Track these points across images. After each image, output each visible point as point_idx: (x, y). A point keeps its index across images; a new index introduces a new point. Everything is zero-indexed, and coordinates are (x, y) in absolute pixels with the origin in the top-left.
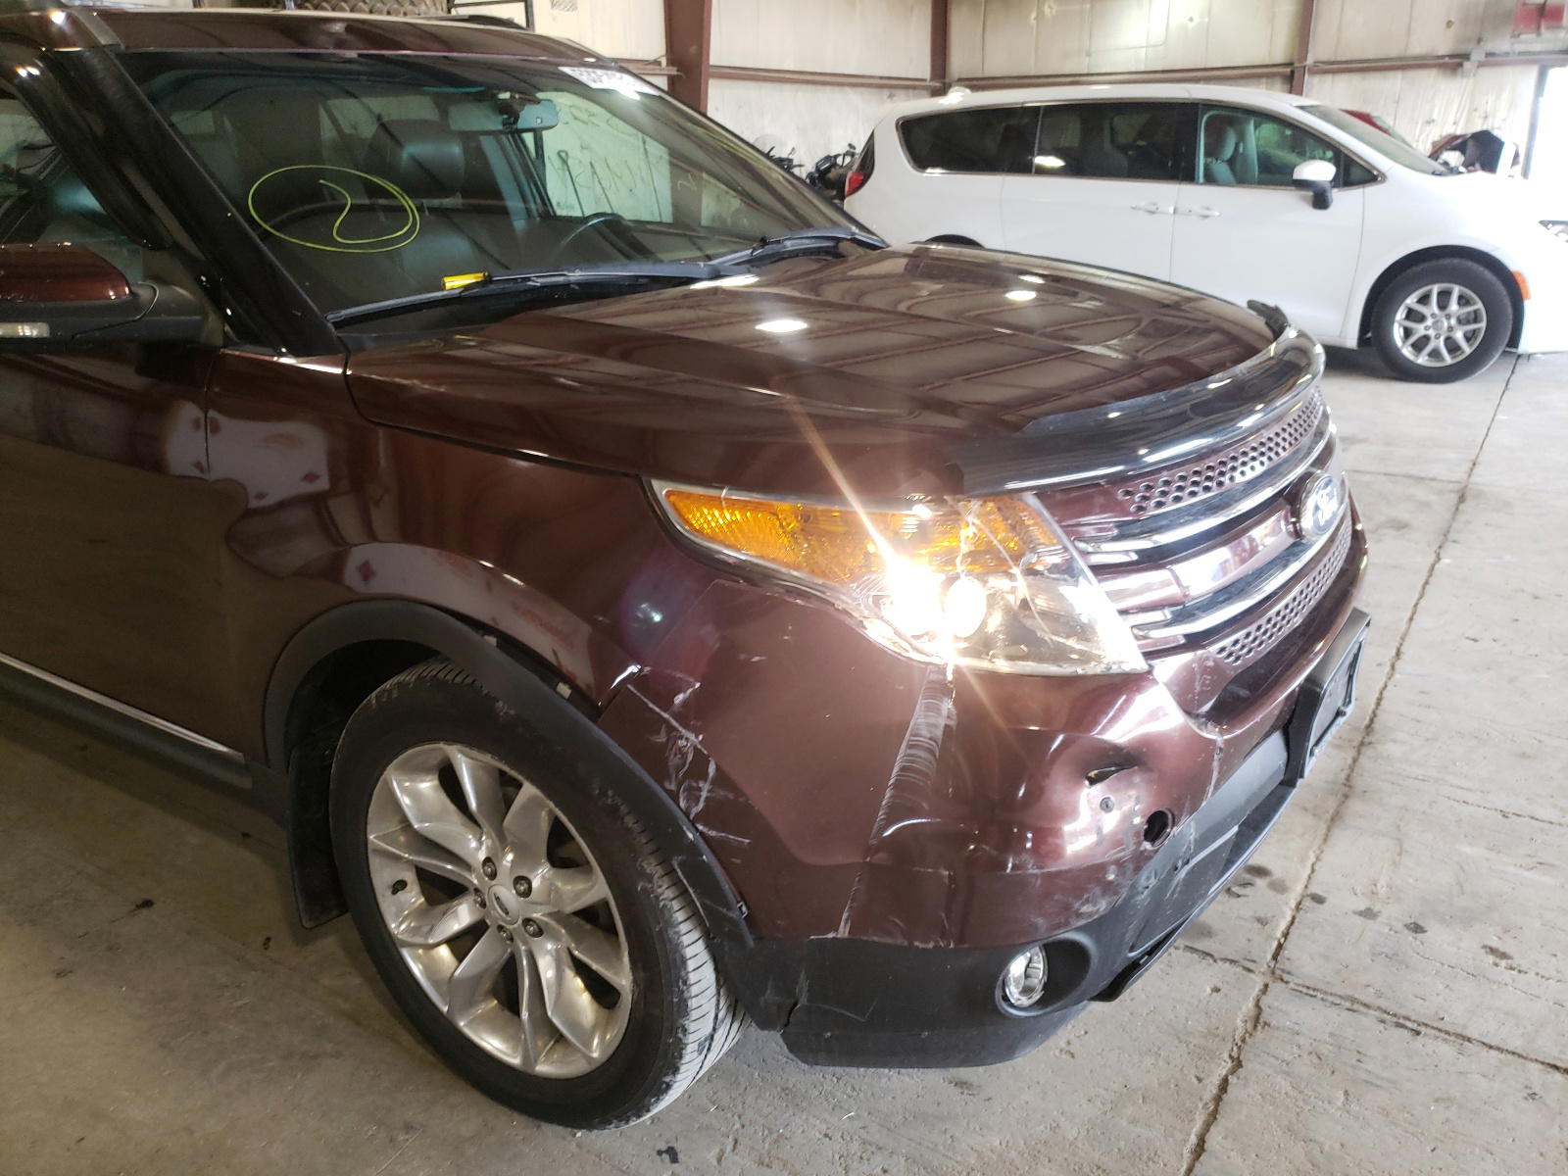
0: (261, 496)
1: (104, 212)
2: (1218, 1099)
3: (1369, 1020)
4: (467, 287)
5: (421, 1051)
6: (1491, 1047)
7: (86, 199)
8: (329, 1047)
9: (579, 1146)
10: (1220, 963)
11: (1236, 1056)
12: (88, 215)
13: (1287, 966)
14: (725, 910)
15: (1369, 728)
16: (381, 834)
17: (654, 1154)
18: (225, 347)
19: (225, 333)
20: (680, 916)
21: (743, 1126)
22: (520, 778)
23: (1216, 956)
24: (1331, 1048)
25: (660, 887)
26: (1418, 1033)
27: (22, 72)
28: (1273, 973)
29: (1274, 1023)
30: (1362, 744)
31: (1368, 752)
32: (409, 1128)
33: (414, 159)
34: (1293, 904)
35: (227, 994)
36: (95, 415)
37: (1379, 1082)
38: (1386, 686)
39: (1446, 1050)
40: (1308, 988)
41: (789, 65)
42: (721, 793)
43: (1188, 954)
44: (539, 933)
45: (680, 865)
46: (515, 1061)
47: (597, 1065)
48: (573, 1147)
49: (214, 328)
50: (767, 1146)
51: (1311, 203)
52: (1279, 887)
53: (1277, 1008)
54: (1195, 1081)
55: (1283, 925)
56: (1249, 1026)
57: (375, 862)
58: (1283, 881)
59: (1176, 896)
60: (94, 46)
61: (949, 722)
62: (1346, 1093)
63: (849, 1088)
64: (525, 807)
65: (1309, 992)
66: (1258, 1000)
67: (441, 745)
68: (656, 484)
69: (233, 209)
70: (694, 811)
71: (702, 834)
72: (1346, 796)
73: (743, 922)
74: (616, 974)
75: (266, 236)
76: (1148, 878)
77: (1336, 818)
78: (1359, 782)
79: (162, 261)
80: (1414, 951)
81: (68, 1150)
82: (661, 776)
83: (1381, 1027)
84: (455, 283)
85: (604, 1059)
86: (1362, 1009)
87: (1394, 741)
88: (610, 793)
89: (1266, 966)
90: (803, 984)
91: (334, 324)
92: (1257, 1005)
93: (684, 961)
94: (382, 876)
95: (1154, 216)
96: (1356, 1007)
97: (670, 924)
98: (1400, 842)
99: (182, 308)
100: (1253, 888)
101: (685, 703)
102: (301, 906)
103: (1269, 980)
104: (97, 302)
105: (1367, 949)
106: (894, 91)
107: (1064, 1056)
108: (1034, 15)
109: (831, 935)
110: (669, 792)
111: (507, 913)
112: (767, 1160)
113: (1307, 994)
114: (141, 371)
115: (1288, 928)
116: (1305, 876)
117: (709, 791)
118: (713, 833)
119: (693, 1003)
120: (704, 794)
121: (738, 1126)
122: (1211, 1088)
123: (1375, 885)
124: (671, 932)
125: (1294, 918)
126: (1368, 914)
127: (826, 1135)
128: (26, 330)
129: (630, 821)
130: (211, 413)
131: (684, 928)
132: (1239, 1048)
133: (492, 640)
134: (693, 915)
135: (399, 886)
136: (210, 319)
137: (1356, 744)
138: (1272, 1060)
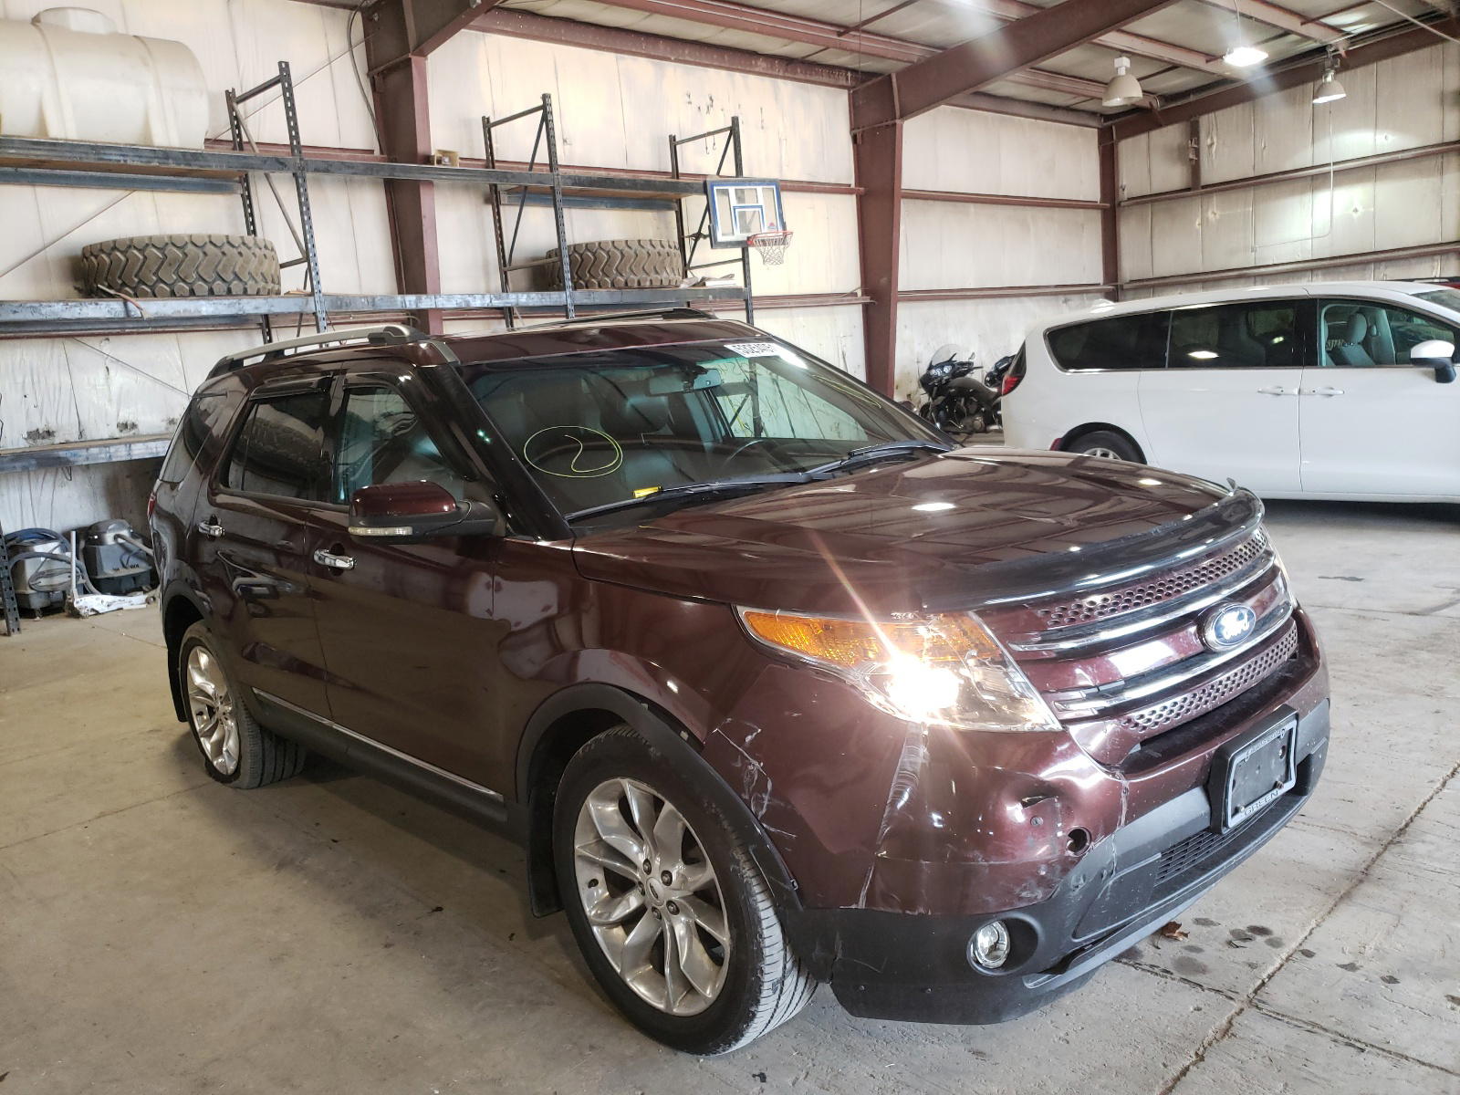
0: (518, 624)
1: (439, 454)
2: (1177, 1079)
3: (1324, 1041)
4: (648, 496)
5: (605, 1005)
6: (1424, 1064)
7: (429, 447)
8: (546, 999)
9: (701, 1067)
10: (1207, 991)
11: (1200, 1053)
12: (432, 457)
13: (1265, 998)
14: (782, 884)
15: (1402, 831)
16: (583, 845)
17: (750, 1076)
18: (506, 537)
19: (507, 529)
20: (757, 889)
21: (814, 1065)
22: (663, 798)
23: (1205, 986)
24: (1283, 1055)
25: (744, 868)
26: (1363, 1050)
27: (402, 379)
28: (1251, 1002)
29: (1240, 1034)
30: (1391, 843)
31: (1395, 849)
32: (592, 1048)
33: (634, 407)
34: (1284, 956)
35: (485, 964)
36: (422, 581)
37: (1316, 1080)
38: (1432, 798)
39: (1383, 1063)
40: (1278, 1014)
41: (971, 284)
42: (776, 802)
43: (1182, 984)
44: (677, 912)
45: (753, 851)
46: (661, 1006)
47: (712, 1002)
48: (697, 1067)
49: (501, 526)
50: (828, 1078)
51: (1434, 377)
52: (1275, 943)
53: (1246, 1025)
54: (1162, 1067)
55: (1270, 970)
56: (1218, 1036)
57: (579, 865)
58: (1281, 939)
59: (1107, 899)
60: (444, 364)
61: (924, 761)
62: (1286, 1085)
63: (894, 1048)
64: (666, 817)
65: (1278, 1016)
66: (1232, 1019)
67: (619, 779)
68: (739, 608)
69: (515, 455)
70: (761, 814)
71: (766, 830)
72: (1361, 881)
73: (795, 894)
74: (720, 933)
75: (531, 469)
76: (1078, 880)
77: (1346, 896)
78: (1376, 871)
79: (475, 488)
80: (1382, 995)
81: (389, 1041)
82: (740, 791)
83: (1333, 1044)
84: (641, 494)
85: (715, 998)
86: (1322, 1032)
87: (1423, 842)
88: (714, 806)
89: (1246, 997)
90: (839, 943)
91: (569, 521)
92: (1230, 1023)
93: (760, 921)
94: (584, 874)
95: (1279, 397)
96: (1315, 1029)
97: (750, 894)
98: (1399, 917)
99: (484, 515)
100: (1253, 942)
101: (752, 741)
102: (533, 900)
103: (1245, 1006)
104: (439, 514)
105: (1340, 990)
106: (1068, 297)
107: (1061, 1042)
108: (1198, 221)
109: (853, 907)
110: (744, 800)
111: (657, 897)
112: (827, 1086)
113: (1275, 1018)
114: (459, 553)
115: (1273, 974)
116: (1302, 937)
117: (769, 801)
118: (772, 830)
119: (767, 952)
120: (766, 803)
121: (811, 1065)
122: (1175, 1070)
123: (1364, 947)
124: (751, 900)
125: (1282, 965)
126: (1351, 967)
127: (872, 1076)
128: (401, 531)
129: (725, 824)
130: (497, 578)
131: (760, 897)
132: (1205, 1049)
133: (646, 706)
134: (765, 890)
135: (593, 883)
136: (499, 521)
137: (1385, 842)
138: (1231, 1059)
